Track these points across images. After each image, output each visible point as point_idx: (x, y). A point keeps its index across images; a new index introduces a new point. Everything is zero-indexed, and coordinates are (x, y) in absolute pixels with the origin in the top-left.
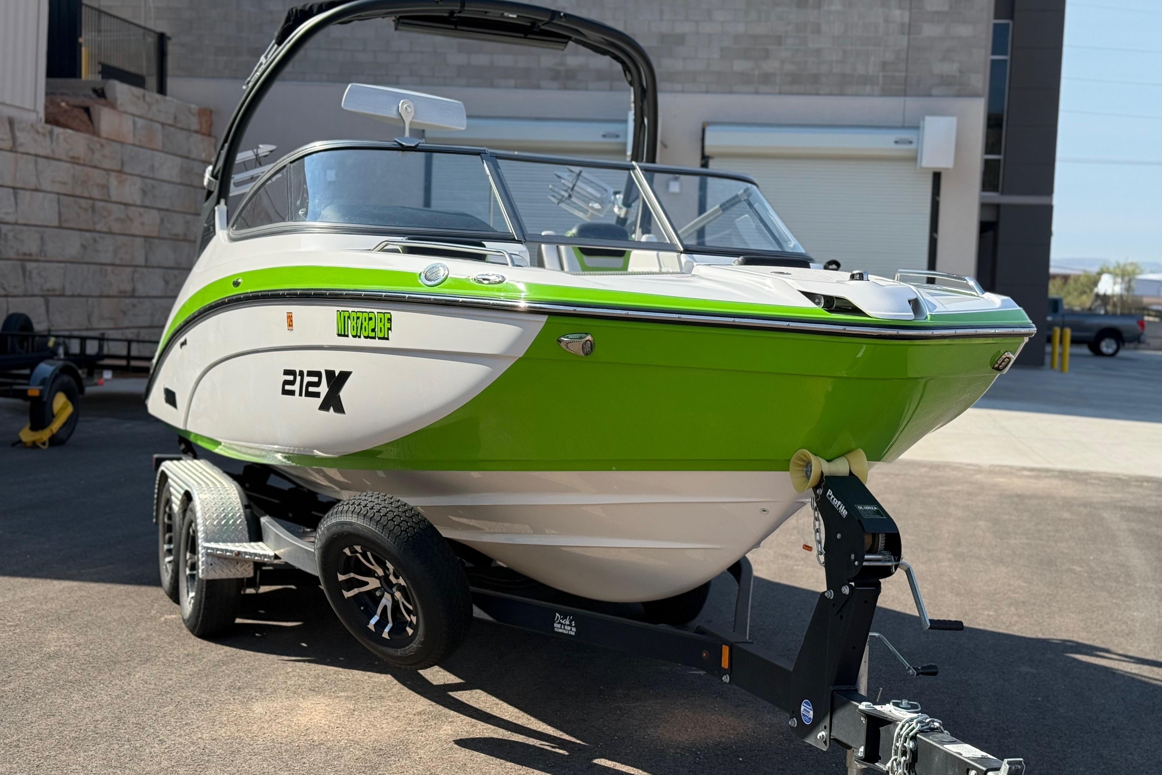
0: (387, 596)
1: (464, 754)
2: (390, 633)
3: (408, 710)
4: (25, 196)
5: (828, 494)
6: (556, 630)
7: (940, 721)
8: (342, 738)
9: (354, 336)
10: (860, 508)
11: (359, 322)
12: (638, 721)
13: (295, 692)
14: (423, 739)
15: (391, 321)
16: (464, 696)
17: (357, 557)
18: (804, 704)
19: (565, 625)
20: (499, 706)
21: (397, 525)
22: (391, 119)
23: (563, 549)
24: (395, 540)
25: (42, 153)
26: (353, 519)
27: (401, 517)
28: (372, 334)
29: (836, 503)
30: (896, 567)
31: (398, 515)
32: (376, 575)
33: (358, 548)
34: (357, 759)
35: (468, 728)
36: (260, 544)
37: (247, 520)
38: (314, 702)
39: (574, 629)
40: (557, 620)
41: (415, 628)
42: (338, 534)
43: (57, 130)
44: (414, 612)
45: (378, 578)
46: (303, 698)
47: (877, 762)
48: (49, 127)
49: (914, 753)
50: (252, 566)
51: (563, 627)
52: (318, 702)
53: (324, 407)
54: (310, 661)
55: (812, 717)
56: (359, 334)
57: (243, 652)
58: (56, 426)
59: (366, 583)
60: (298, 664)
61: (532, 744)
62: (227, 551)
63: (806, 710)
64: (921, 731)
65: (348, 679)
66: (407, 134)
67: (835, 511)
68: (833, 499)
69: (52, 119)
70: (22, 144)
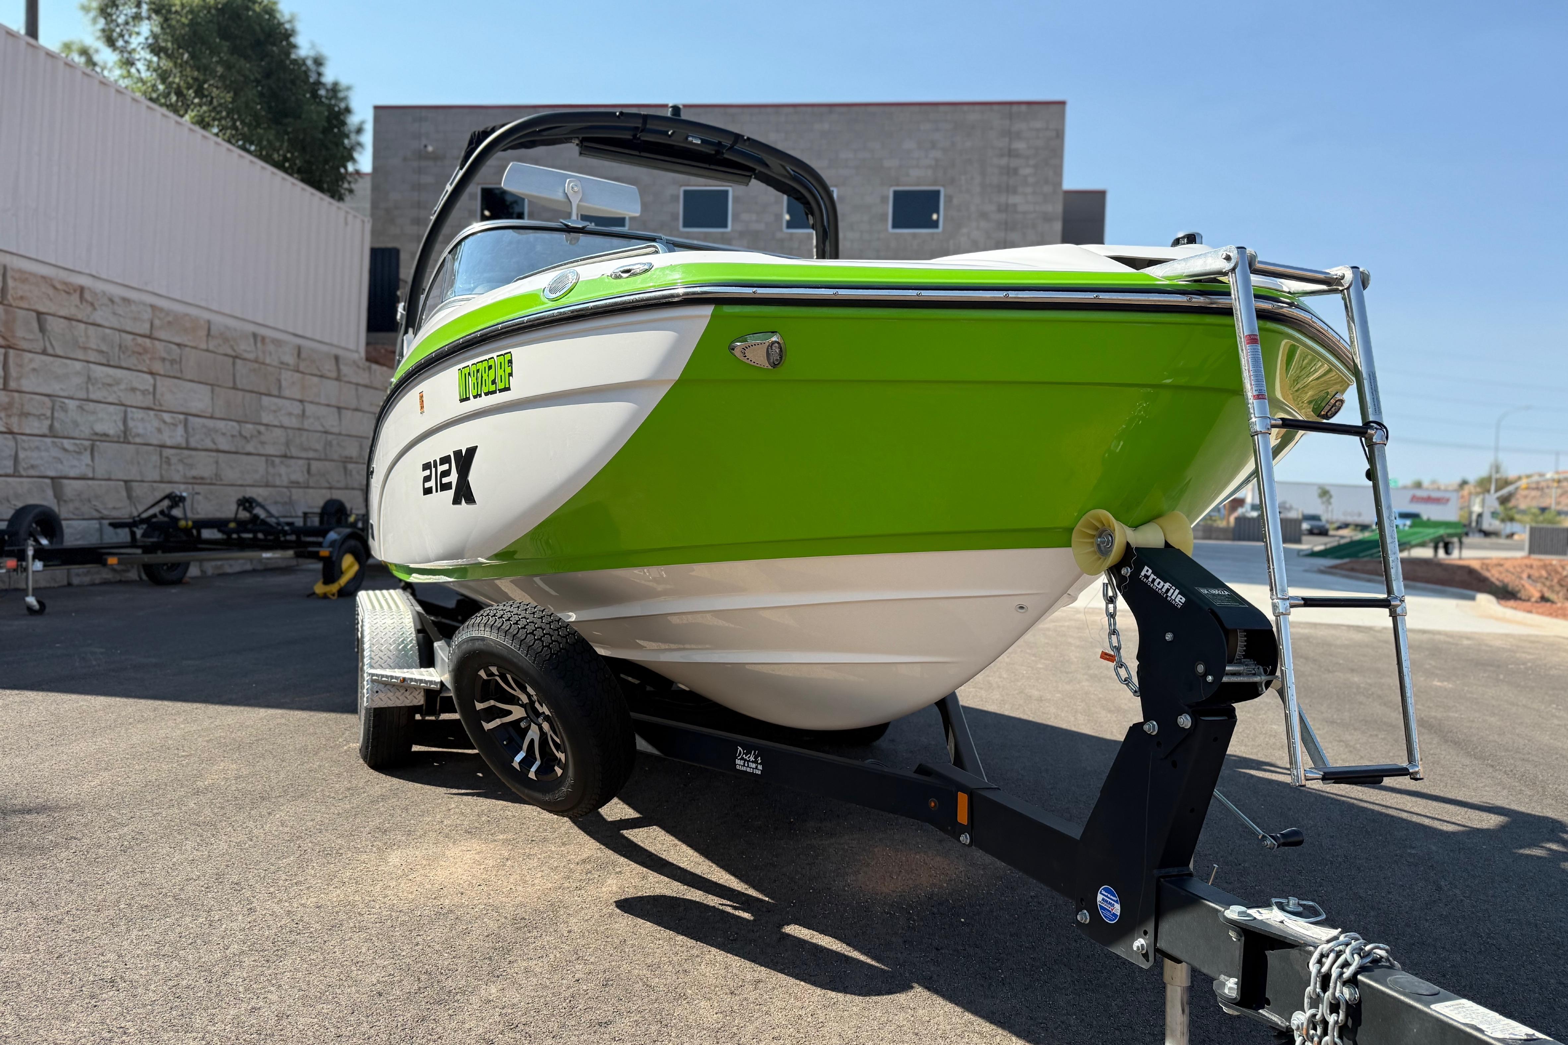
0: (534, 728)
1: (626, 922)
2: (536, 772)
3: (572, 857)
4: (348, 414)
5: (1143, 574)
6: (738, 767)
7: (1387, 947)
8: (480, 901)
9: (475, 397)
10: (1204, 591)
11: (479, 375)
12: (834, 865)
13: (448, 835)
14: (580, 900)
15: (512, 363)
16: (637, 836)
17: (496, 681)
18: (1104, 892)
19: (749, 761)
20: (678, 848)
21: (538, 639)
22: (558, 201)
23: (747, 667)
24: (535, 658)
25: (361, 381)
26: (488, 634)
27: (543, 630)
28: (492, 388)
29: (1160, 587)
30: (1268, 684)
31: (541, 628)
32: (520, 702)
33: (494, 670)
34: (487, 936)
35: (636, 881)
36: (431, 670)
37: (419, 644)
38: (465, 848)
39: (760, 767)
40: (739, 756)
41: (564, 768)
42: (469, 653)
43: (375, 367)
44: (562, 746)
45: (523, 706)
46: (454, 843)
47: (1263, 1008)
48: (368, 364)
49: (1354, 1011)
50: (422, 693)
51: (746, 765)
52: (469, 849)
53: (456, 501)
54: (479, 795)
55: (1119, 914)
56: (479, 393)
57: (411, 784)
58: (343, 581)
59: (509, 713)
60: (465, 798)
61: (712, 904)
62: (392, 677)
63: (1107, 901)
64: (1362, 969)
65: (514, 816)
66: (574, 217)
67: (1162, 600)
68: (1154, 580)
69: (369, 359)
70: (345, 375)
